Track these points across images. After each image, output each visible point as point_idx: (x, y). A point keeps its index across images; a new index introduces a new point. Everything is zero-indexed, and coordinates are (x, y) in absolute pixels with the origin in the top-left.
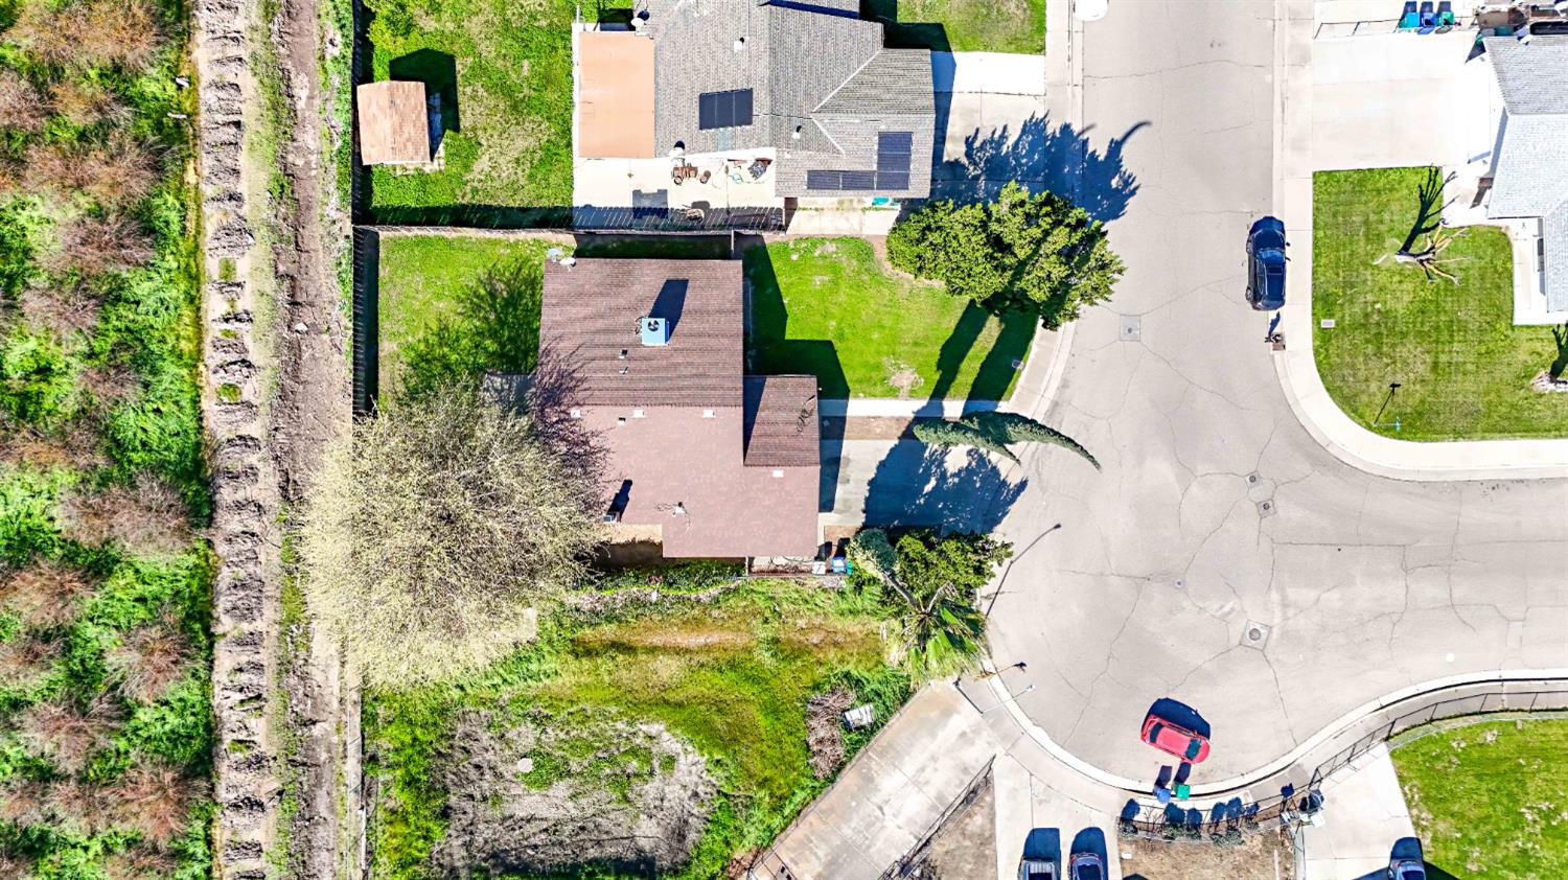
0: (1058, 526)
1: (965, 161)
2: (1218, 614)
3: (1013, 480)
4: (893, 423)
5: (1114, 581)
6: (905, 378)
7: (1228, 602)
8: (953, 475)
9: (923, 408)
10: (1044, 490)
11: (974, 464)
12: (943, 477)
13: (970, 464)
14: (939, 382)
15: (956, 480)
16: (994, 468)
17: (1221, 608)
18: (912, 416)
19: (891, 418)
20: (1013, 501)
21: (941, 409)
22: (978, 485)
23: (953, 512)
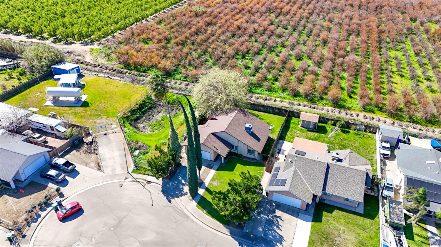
0: (152, 205)
1: (275, 214)
2: (94, 237)
3: (172, 200)
4: (204, 178)
5: (127, 213)
6: (215, 183)
7: (95, 241)
8: (183, 187)
9: (205, 185)
10: (165, 206)
11: (183, 193)
12: (183, 185)
13: (183, 192)
14: (211, 190)
15: (181, 188)
16: (179, 197)
17: (95, 238)
18: (204, 182)
19: (206, 178)
20: (167, 198)
21: (202, 188)
22: (176, 192)
23: (173, 185)
